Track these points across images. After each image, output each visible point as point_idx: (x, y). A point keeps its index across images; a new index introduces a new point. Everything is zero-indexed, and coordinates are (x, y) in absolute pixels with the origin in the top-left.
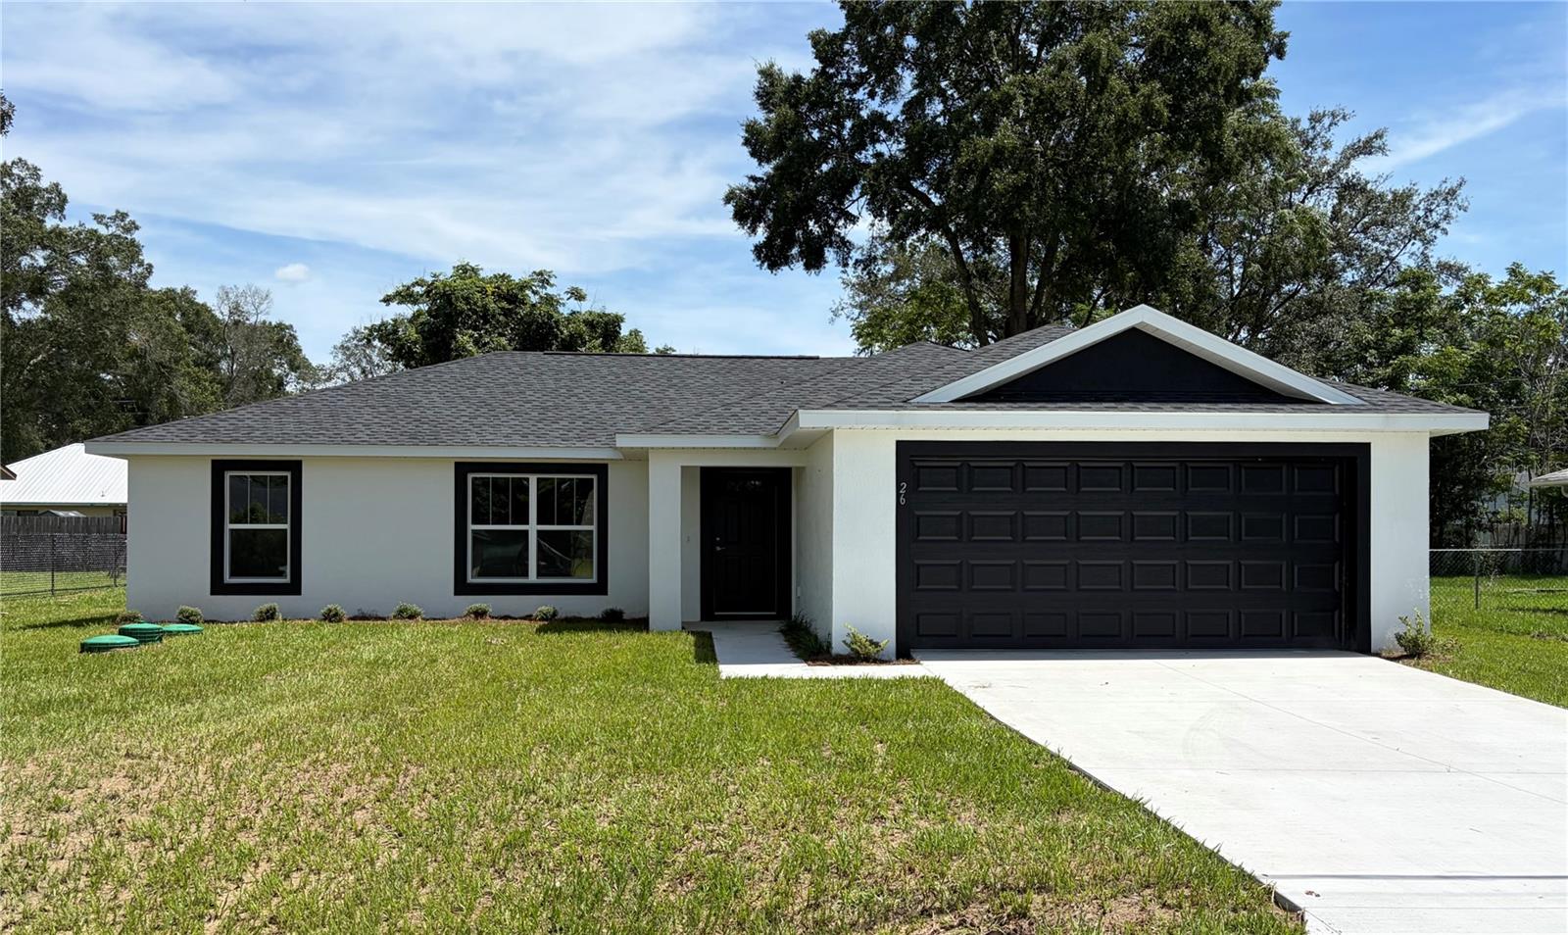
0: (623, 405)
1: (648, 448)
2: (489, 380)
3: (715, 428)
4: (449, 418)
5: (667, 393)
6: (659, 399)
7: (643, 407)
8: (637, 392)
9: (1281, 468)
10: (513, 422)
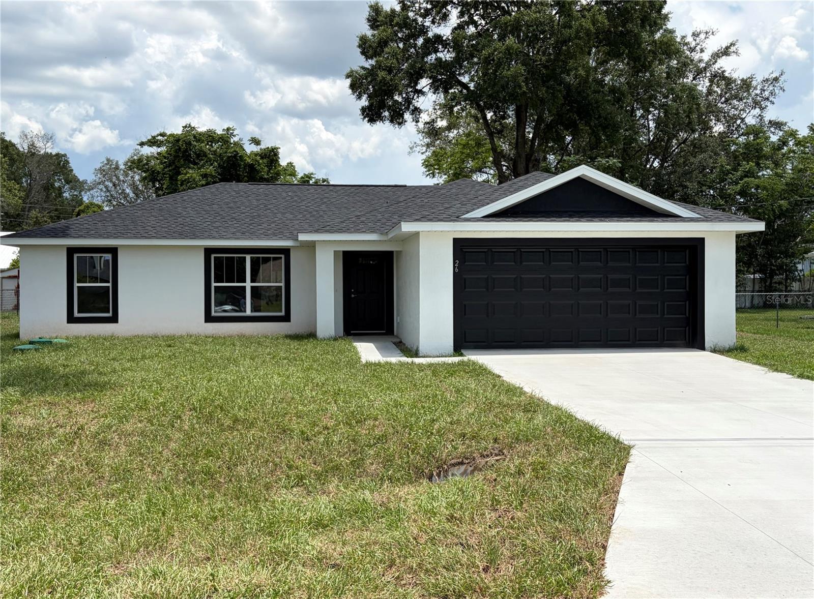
0: (297, 214)
1: (315, 241)
2: (219, 200)
3: (353, 229)
4: (199, 223)
5: (321, 207)
6: (317, 211)
7: (308, 216)
8: (304, 207)
9: (657, 252)
10: (236, 225)
